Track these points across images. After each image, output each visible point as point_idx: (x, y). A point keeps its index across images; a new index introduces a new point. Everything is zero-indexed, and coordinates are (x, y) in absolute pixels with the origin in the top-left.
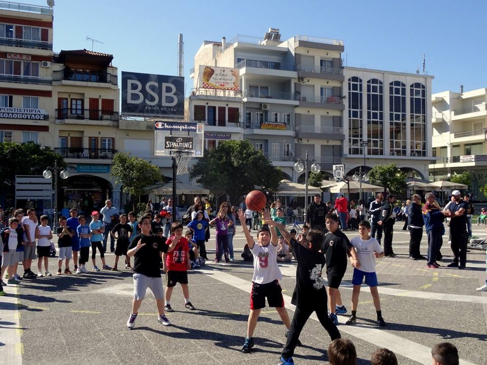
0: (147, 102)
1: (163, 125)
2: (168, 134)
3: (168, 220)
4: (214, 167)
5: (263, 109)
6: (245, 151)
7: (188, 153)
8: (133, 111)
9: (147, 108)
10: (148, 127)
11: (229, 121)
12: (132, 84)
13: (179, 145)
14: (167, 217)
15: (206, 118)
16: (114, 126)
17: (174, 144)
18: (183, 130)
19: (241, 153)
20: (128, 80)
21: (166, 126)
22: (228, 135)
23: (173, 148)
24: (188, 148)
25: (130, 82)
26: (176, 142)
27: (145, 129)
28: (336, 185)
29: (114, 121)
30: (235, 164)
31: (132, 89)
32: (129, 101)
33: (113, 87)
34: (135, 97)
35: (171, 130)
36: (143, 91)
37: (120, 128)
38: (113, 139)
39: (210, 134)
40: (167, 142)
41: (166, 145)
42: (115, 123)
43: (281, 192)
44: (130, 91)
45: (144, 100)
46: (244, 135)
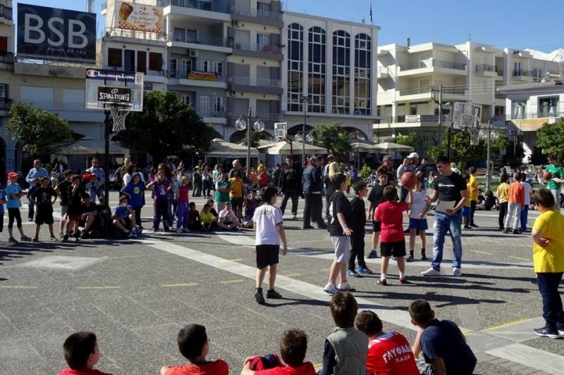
0: (50, 42)
1: (96, 73)
2: (101, 84)
3: (93, 184)
4: (135, 122)
5: (190, 55)
6: (172, 105)
7: (124, 106)
8: (32, 53)
9: (49, 49)
11: (150, 69)
12: (31, 19)
13: (114, 96)
14: (92, 180)
15: (123, 64)
16: (7, 70)
17: (109, 96)
18: (119, 80)
19: (167, 106)
20: (26, 14)
21: (100, 75)
22: (149, 85)
23: (108, 100)
24: (125, 101)
25: (28, 17)
26: (111, 93)
27: (47, 75)
28: (275, 146)
29: (8, 63)
30: (161, 119)
31: (31, 25)
32: (27, 40)
33: (6, 21)
34: (34, 35)
35: (105, 79)
36: (45, 28)
37: (16, 72)
38: (7, 86)
40: (101, 93)
41: (99, 96)
42: (9, 67)
43: (213, 153)
44: (28, 28)
45: (46, 39)
46: (168, 85)
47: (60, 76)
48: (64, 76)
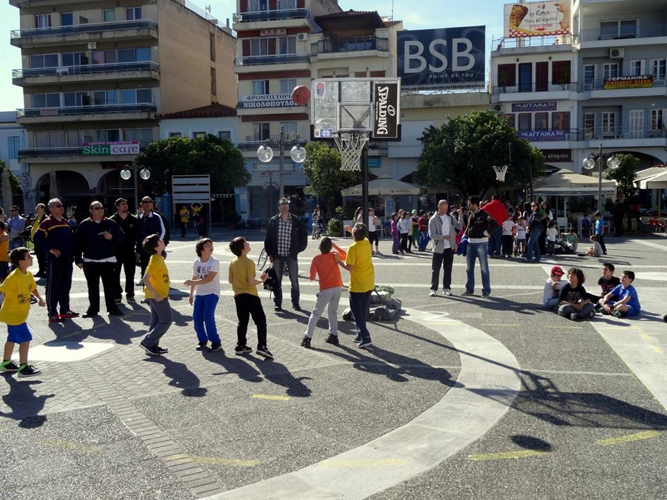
0: (432, 69)
5: (611, 57)
8: (413, 83)
9: (431, 76)
10: (426, 103)
11: (554, 82)
12: (411, 47)
15: (517, 82)
20: (406, 42)
22: (552, 104)
25: (407, 44)
27: (422, 106)
31: (411, 53)
32: (407, 70)
33: (380, 54)
34: (415, 63)
36: (426, 54)
39: (522, 105)
44: (408, 56)
45: (428, 66)
46: (578, 101)
47: (435, 106)
48: (440, 105)
